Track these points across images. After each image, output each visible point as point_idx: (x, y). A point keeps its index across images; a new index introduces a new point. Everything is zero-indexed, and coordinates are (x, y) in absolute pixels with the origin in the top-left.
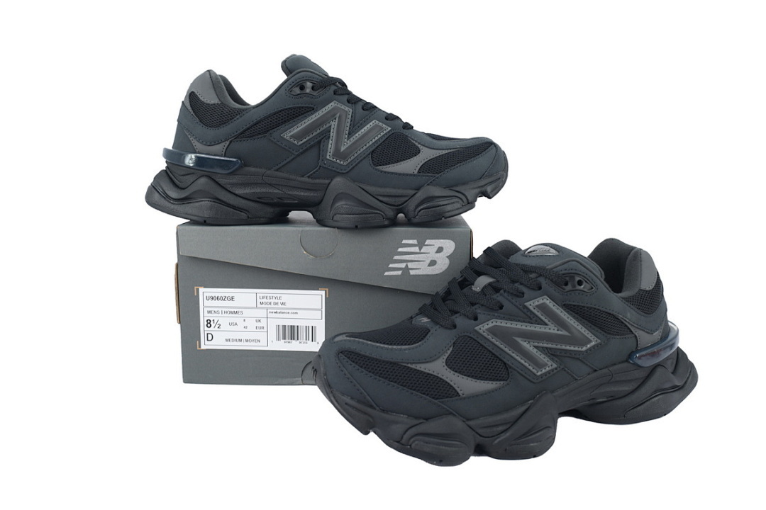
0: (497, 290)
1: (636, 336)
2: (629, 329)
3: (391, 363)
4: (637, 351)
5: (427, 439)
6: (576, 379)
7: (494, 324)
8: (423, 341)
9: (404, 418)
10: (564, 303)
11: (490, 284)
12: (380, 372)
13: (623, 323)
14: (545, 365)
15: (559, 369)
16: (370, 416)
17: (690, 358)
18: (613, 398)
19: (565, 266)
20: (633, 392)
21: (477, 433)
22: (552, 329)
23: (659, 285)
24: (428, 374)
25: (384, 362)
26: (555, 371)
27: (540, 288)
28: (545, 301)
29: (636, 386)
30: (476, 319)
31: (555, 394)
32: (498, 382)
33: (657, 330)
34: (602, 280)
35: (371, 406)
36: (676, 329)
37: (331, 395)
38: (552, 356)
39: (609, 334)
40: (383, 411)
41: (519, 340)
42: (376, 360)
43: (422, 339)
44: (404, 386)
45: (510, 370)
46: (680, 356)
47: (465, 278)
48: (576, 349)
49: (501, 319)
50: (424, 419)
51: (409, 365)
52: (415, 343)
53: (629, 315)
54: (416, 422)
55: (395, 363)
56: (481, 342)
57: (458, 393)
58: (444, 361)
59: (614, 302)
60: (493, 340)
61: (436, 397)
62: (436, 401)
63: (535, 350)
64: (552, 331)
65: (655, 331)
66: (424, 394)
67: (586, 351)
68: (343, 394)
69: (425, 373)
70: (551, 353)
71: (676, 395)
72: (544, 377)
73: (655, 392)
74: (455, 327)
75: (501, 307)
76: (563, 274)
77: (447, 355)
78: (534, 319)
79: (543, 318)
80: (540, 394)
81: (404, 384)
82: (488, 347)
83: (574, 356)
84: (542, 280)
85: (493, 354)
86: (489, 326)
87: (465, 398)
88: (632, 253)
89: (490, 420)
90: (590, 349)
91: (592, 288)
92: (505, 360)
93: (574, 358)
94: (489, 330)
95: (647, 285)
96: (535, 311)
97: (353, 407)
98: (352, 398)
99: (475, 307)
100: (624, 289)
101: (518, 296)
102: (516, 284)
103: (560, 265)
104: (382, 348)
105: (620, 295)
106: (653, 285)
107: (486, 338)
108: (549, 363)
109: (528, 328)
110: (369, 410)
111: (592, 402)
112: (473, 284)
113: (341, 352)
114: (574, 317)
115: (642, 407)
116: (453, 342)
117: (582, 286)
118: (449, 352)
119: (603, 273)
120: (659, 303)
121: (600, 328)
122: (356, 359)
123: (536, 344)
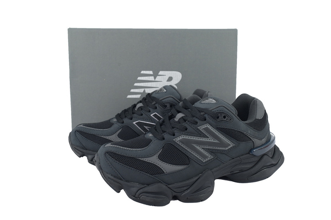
0: (185, 121)
1: (253, 141)
2: (250, 138)
3: (131, 158)
4: (254, 148)
5: (148, 195)
6: (223, 163)
7: (183, 137)
8: (148, 146)
9: (137, 185)
10: (217, 127)
11: (182, 117)
12: (125, 162)
13: (246, 136)
14: (207, 157)
15: (214, 159)
16: (120, 184)
17: (281, 150)
18: (242, 171)
19: (218, 109)
20: (252, 168)
21: (173, 191)
22: (211, 140)
23: (266, 115)
24: (149, 163)
25: (127, 157)
26: (212, 160)
27: (205, 120)
28: (207, 126)
29: (253, 165)
30: (174, 135)
31: (212, 171)
32: (184, 166)
33: (264, 138)
34: (236, 115)
35: (121, 179)
36: (274, 136)
37: (102, 173)
38: (211, 153)
39: (239, 141)
40: (127, 181)
41: (195, 145)
42: (124, 156)
43: (148, 145)
44: (137, 169)
45: (190, 160)
46: (276, 149)
47: (172, 114)
48: (223, 149)
49: (186, 135)
50: (147, 185)
51: (140, 159)
52: (144, 147)
53: (249, 132)
54: (143, 186)
55: (133, 158)
56: (176, 146)
57: (164, 172)
58: (157, 156)
59: (242, 126)
60: (182, 146)
61: (153, 174)
62: (152, 176)
63: (203, 150)
64: (211, 141)
65: (263, 139)
66: (146, 173)
67: (228, 150)
68: (107, 173)
69: (147, 162)
70: (211, 152)
71: (273, 168)
72: (207, 163)
73: (263, 167)
74: (164, 139)
75: (186, 129)
76: (216, 113)
77: (159, 153)
78: (202, 135)
79: (206, 134)
80: (205, 171)
81: (137, 168)
82: (179, 149)
83: (222, 152)
84: (206, 116)
85: (182, 152)
86: (180, 139)
87: (167, 174)
88: (253, 101)
89: (180, 184)
90: (230, 149)
91: (231, 119)
92: (188, 155)
93: (222, 153)
94: (180, 141)
95: (259, 116)
96: (203, 131)
97: (112, 180)
98: (112, 175)
99: (174, 129)
100: (248, 119)
101: (194, 124)
102: (194, 118)
103: (215, 108)
104: (127, 150)
105: (245, 122)
106: (262, 116)
107: (179, 145)
108: (210, 156)
109: (199, 139)
110: (120, 181)
111: (232, 173)
112: (175, 117)
113: (107, 153)
114: (222, 134)
115: (256, 174)
116: (162, 147)
117: (226, 119)
118: (160, 151)
119: (237, 112)
120: (265, 125)
121: (235, 139)
122: (114, 156)
123: (203, 147)
